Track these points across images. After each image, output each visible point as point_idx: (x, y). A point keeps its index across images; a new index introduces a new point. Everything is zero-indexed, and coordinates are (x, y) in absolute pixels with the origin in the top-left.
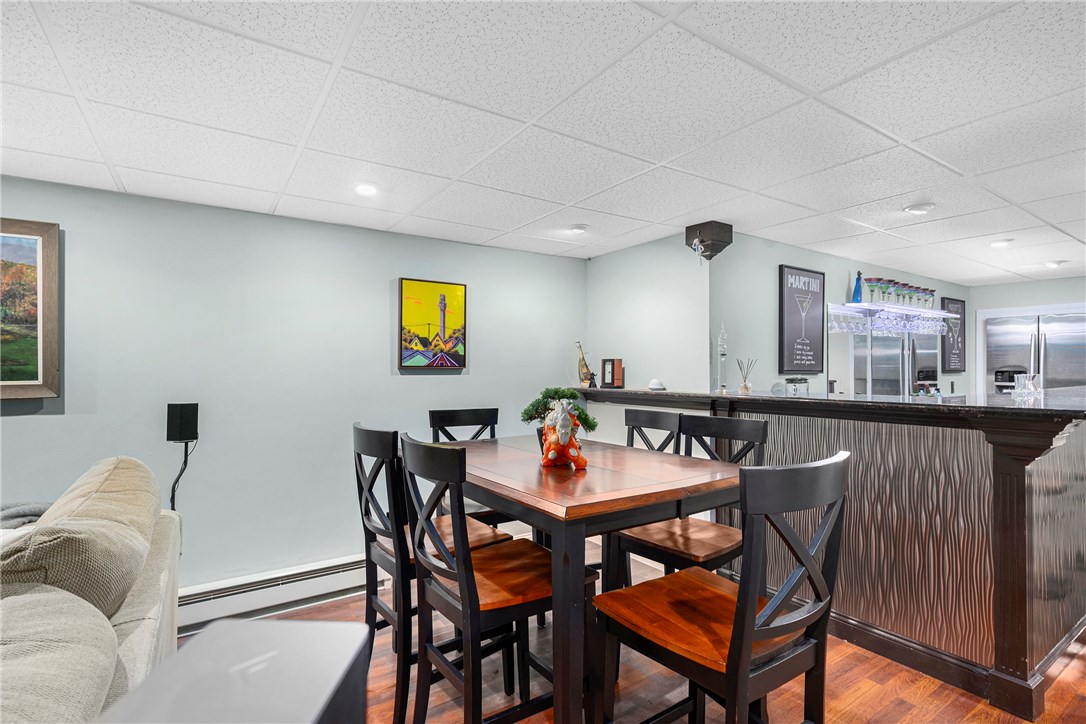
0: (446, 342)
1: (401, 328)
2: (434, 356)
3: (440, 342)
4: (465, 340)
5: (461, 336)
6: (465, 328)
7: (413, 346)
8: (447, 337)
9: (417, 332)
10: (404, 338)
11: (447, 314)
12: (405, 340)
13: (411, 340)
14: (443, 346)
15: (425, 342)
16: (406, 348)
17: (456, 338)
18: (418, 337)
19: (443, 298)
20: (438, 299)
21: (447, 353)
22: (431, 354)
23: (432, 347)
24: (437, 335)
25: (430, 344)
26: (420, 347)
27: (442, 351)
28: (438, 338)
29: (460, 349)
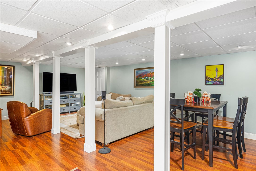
0: (218, 79)
1: (206, 76)
2: (214, 82)
3: (216, 79)
4: (223, 78)
5: (223, 77)
6: (223, 75)
7: (209, 80)
8: (218, 77)
9: (210, 77)
10: (207, 78)
11: (218, 72)
12: (207, 79)
13: (208, 79)
14: (217, 80)
15: (212, 79)
16: (207, 80)
17: (221, 78)
18: (210, 78)
19: (217, 69)
20: (215, 69)
21: (218, 81)
22: (213, 82)
23: (213, 80)
24: (215, 77)
25: (213, 79)
26: (210, 80)
27: (216, 81)
28: (215, 78)
29: (222, 80)
